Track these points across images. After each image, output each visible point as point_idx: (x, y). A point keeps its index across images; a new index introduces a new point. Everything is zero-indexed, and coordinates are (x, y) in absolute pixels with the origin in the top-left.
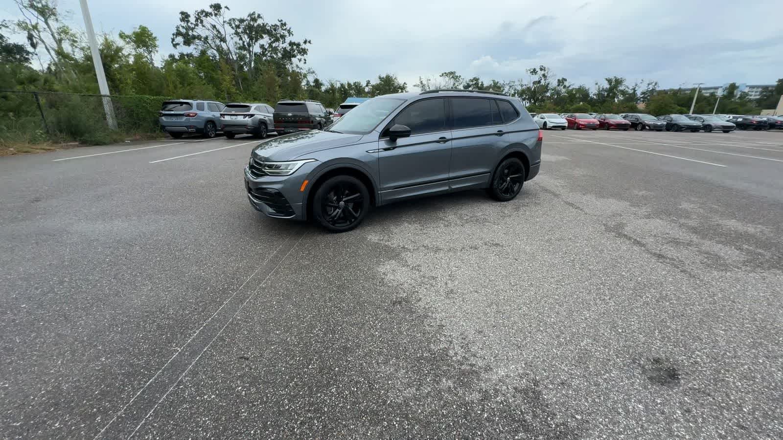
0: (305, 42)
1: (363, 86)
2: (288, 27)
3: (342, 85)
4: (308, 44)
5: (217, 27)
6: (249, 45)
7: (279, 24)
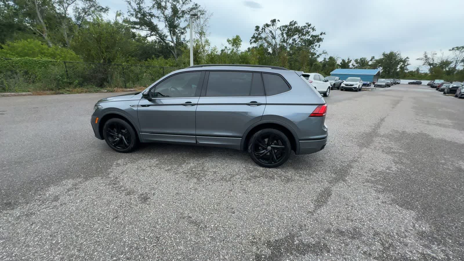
0: (321, 34)
1: (368, 61)
2: (312, 26)
3: (343, 61)
4: (323, 35)
5: (272, 31)
6: (287, 40)
7: (307, 25)
